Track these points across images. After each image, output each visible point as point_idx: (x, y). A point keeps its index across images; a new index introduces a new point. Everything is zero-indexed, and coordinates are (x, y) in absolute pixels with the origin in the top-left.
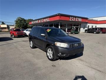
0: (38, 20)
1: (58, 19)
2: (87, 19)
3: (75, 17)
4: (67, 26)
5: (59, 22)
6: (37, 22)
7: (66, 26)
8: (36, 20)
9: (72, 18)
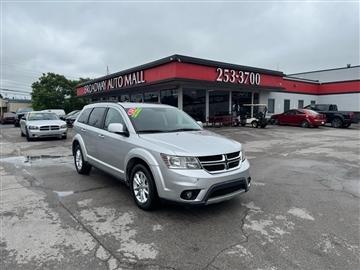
0: (106, 79)
1: (174, 76)
2: (279, 75)
3: (238, 69)
4: (210, 103)
5: (177, 87)
6: (101, 86)
7: (205, 103)
8: (99, 81)
9: (227, 71)
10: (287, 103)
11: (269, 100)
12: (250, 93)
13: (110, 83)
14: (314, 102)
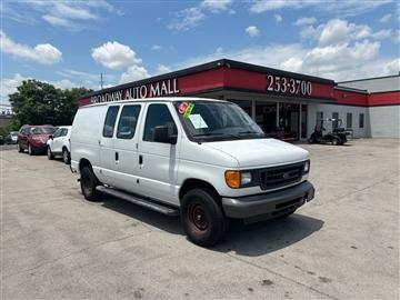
0: (123, 89)
3: (289, 76)
6: (115, 97)
8: (112, 91)
9: (278, 78)
10: (336, 115)
11: (318, 113)
12: (299, 105)
13: (128, 95)
14: (362, 116)
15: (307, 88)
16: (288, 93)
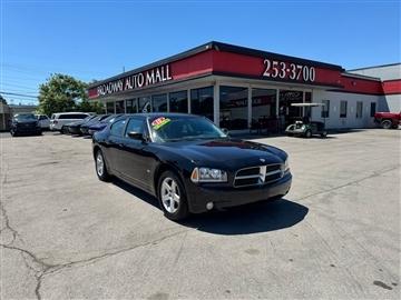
0: (123, 78)
4: (253, 105)
5: (215, 83)
6: (117, 87)
8: (115, 80)
9: (275, 63)
10: (344, 104)
11: (323, 101)
12: (302, 93)
13: (128, 83)
14: (373, 105)
15: (310, 74)
16: (287, 79)
